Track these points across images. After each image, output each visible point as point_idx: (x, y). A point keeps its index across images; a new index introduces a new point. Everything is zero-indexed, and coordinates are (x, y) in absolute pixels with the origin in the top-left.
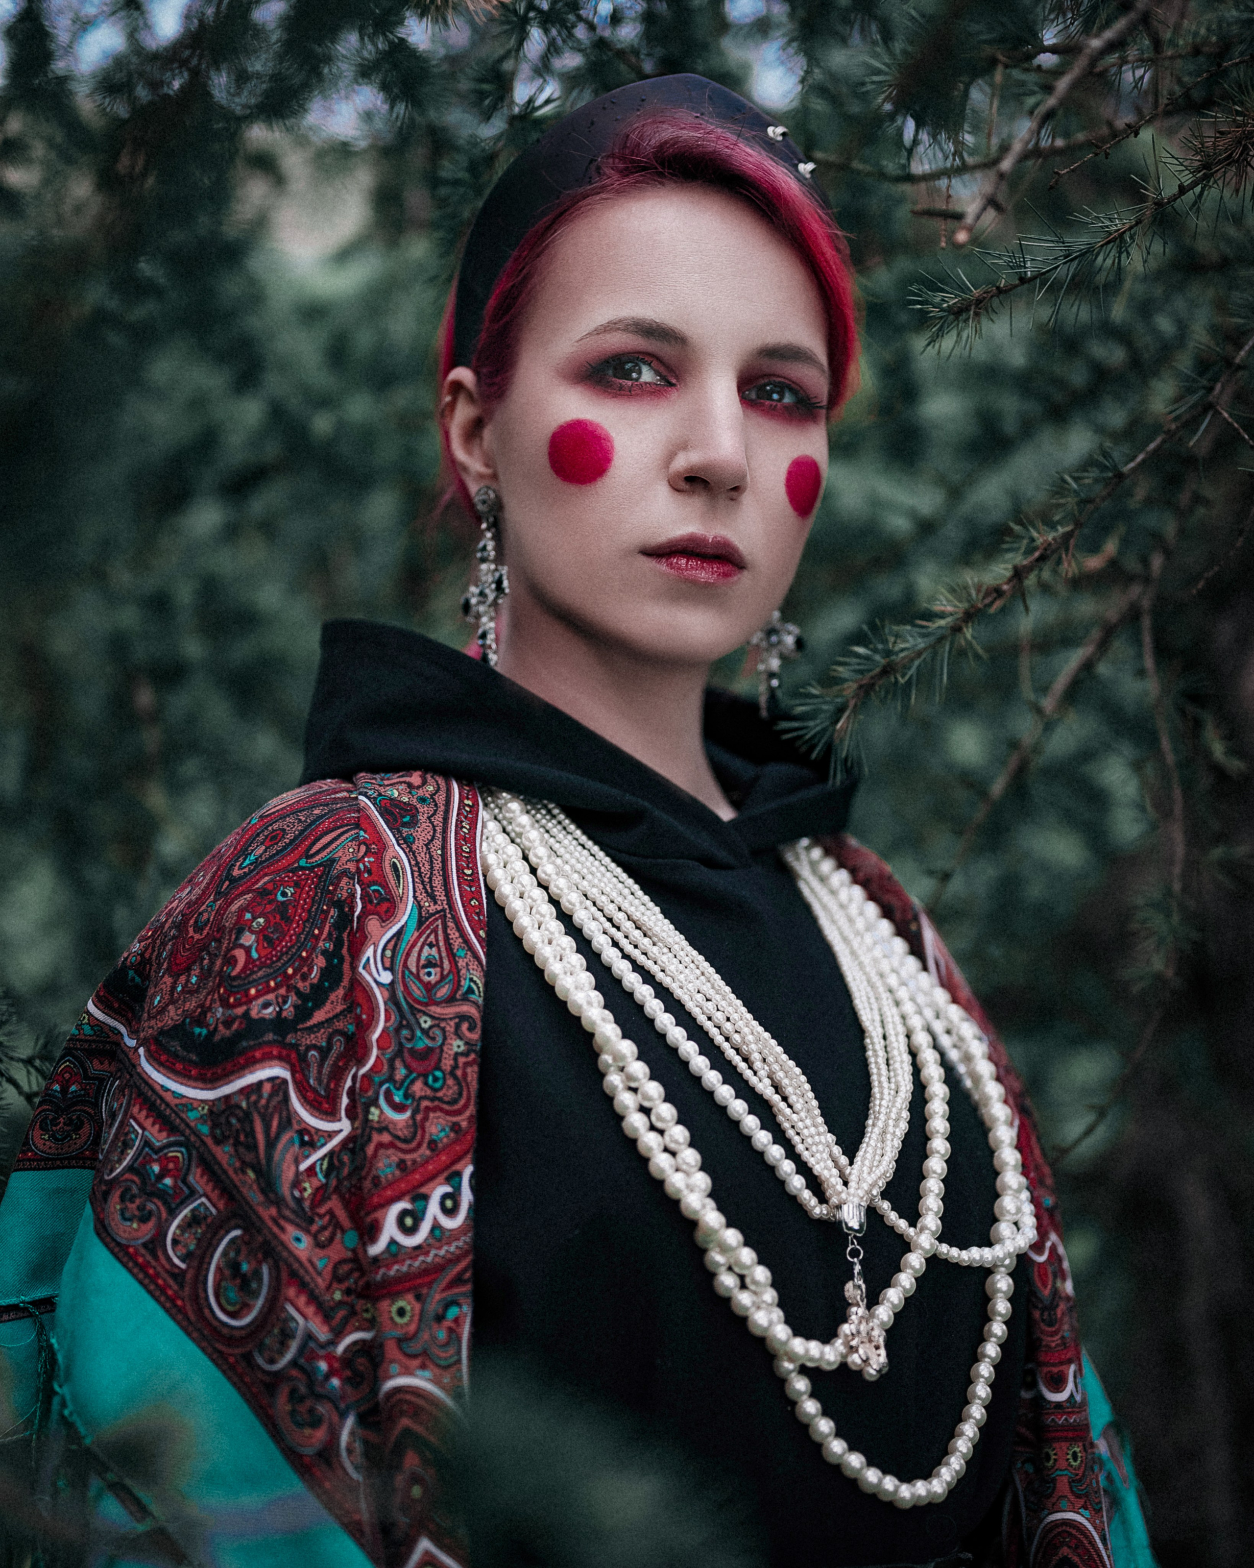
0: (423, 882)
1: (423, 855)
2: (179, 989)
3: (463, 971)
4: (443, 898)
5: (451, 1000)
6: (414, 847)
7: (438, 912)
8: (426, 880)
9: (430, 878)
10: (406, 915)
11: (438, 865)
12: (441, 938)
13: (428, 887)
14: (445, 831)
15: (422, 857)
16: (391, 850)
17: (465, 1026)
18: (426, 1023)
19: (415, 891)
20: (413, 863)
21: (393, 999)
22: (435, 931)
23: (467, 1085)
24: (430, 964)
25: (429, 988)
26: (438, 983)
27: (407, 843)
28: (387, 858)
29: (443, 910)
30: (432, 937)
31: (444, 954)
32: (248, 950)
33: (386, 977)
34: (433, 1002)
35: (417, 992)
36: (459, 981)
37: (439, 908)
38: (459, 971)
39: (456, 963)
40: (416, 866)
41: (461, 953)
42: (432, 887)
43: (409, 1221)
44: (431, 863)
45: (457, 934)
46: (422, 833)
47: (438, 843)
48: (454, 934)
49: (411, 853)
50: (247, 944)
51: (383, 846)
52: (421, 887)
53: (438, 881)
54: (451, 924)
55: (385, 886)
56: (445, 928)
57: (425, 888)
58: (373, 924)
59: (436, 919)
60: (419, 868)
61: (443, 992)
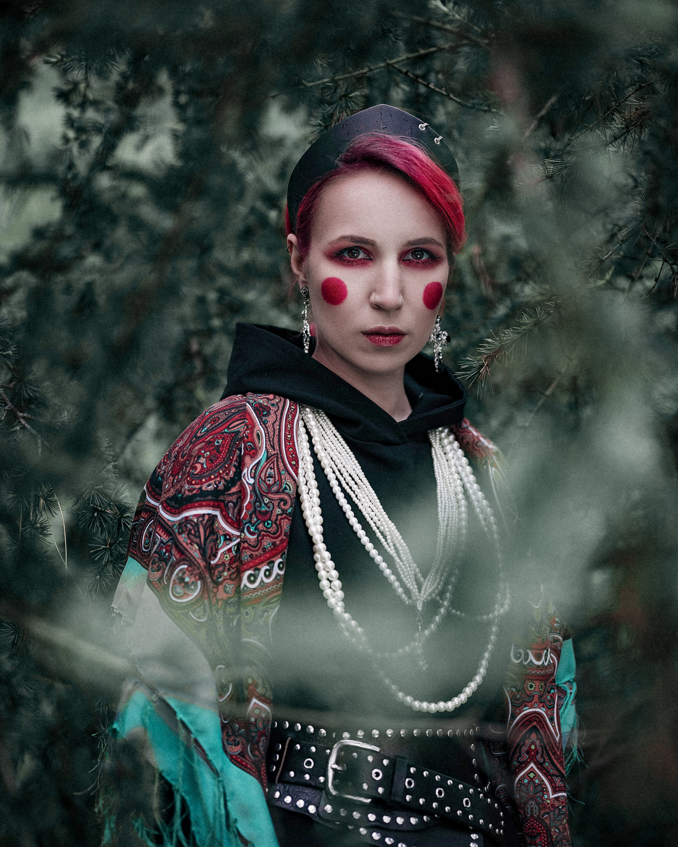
0: (270, 441)
1: (271, 428)
2: (175, 481)
3: (283, 480)
4: (278, 448)
5: (277, 492)
6: (267, 425)
7: (275, 454)
8: (271, 440)
9: (273, 439)
10: (262, 456)
11: (277, 433)
12: (275, 465)
13: (272, 443)
14: (281, 418)
15: (270, 430)
16: (257, 427)
17: (282, 503)
18: (266, 500)
19: (266, 445)
20: (266, 432)
21: (254, 490)
22: (273, 463)
23: (281, 527)
24: (270, 476)
25: (269, 486)
26: (273, 484)
27: (264, 423)
28: (255, 431)
29: (277, 454)
30: (272, 465)
31: (276, 473)
32: (202, 464)
33: (252, 481)
34: (269, 492)
35: (264, 487)
36: (281, 484)
37: (276, 452)
38: (281, 480)
39: (281, 477)
40: (267, 434)
41: (283, 472)
42: (273, 443)
43: (252, 578)
44: (274, 432)
45: (282, 465)
46: (271, 419)
47: (277, 423)
48: (281, 465)
49: (266, 428)
50: (202, 462)
51: (254, 426)
52: (269, 443)
53: (276, 440)
54: (280, 460)
55: (254, 443)
56: (277, 461)
57: (270, 443)
58: (247, 459)
59: (274, 458)
60: (269, 434)
61: (275, 488)
